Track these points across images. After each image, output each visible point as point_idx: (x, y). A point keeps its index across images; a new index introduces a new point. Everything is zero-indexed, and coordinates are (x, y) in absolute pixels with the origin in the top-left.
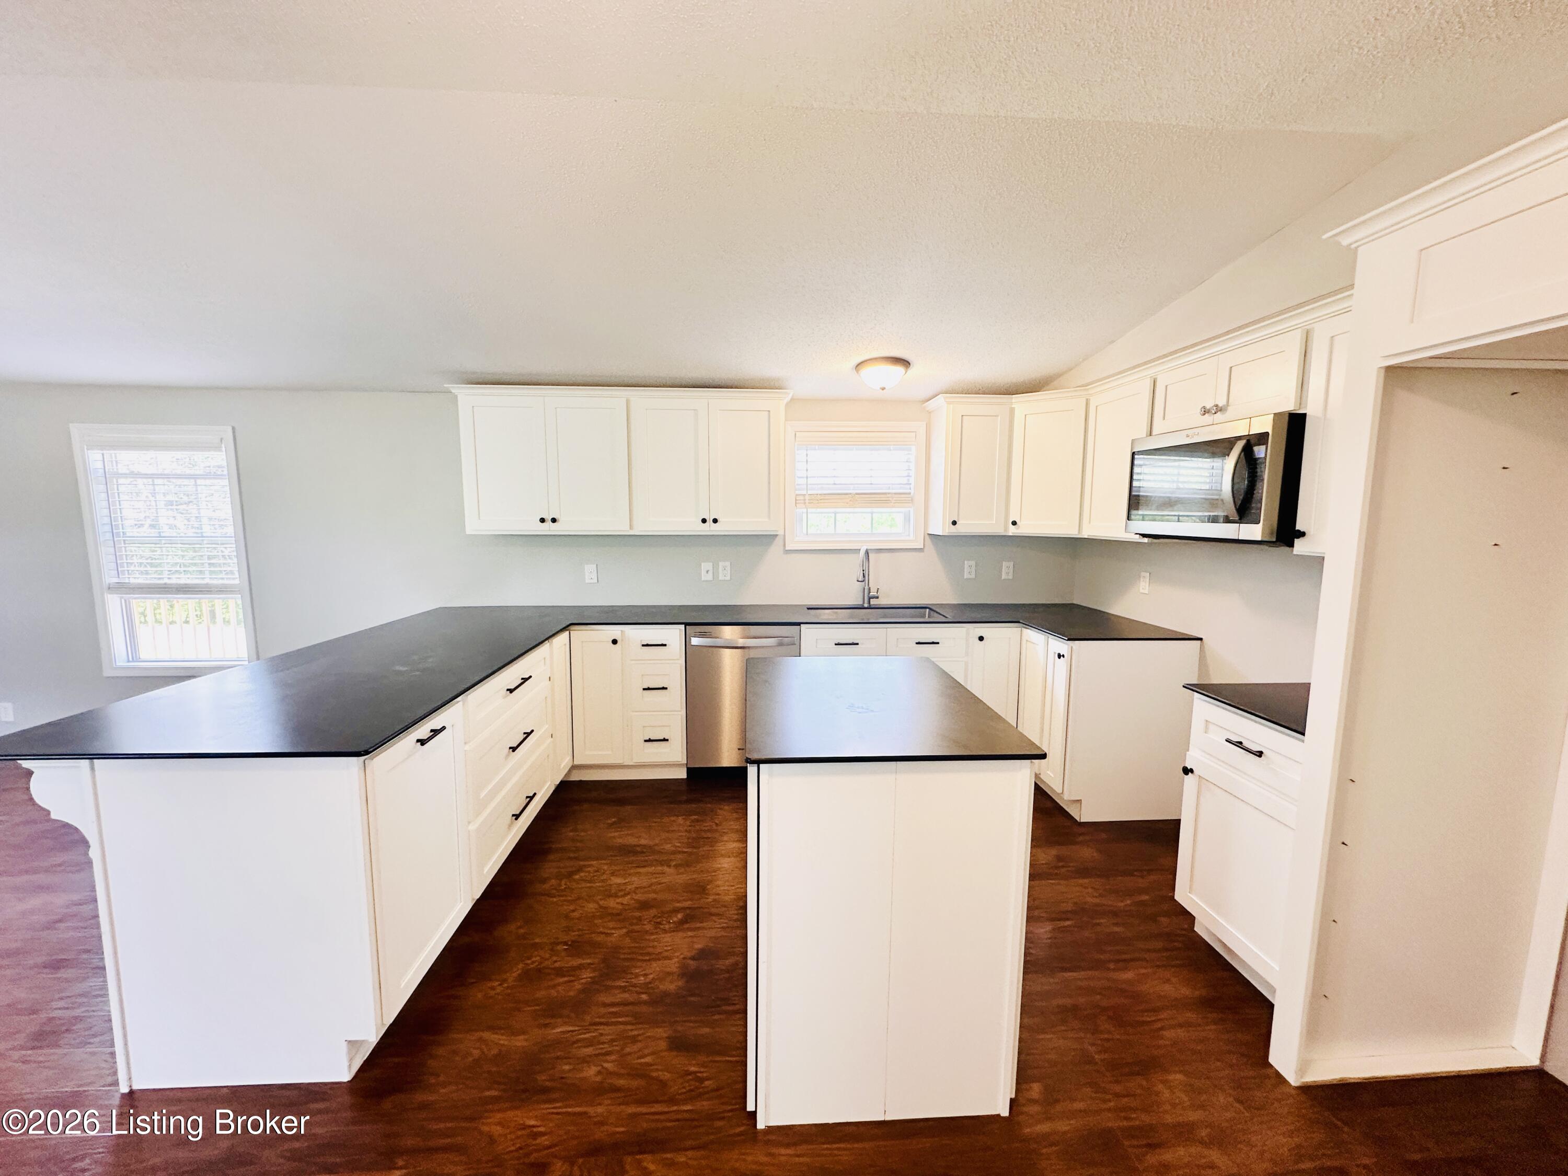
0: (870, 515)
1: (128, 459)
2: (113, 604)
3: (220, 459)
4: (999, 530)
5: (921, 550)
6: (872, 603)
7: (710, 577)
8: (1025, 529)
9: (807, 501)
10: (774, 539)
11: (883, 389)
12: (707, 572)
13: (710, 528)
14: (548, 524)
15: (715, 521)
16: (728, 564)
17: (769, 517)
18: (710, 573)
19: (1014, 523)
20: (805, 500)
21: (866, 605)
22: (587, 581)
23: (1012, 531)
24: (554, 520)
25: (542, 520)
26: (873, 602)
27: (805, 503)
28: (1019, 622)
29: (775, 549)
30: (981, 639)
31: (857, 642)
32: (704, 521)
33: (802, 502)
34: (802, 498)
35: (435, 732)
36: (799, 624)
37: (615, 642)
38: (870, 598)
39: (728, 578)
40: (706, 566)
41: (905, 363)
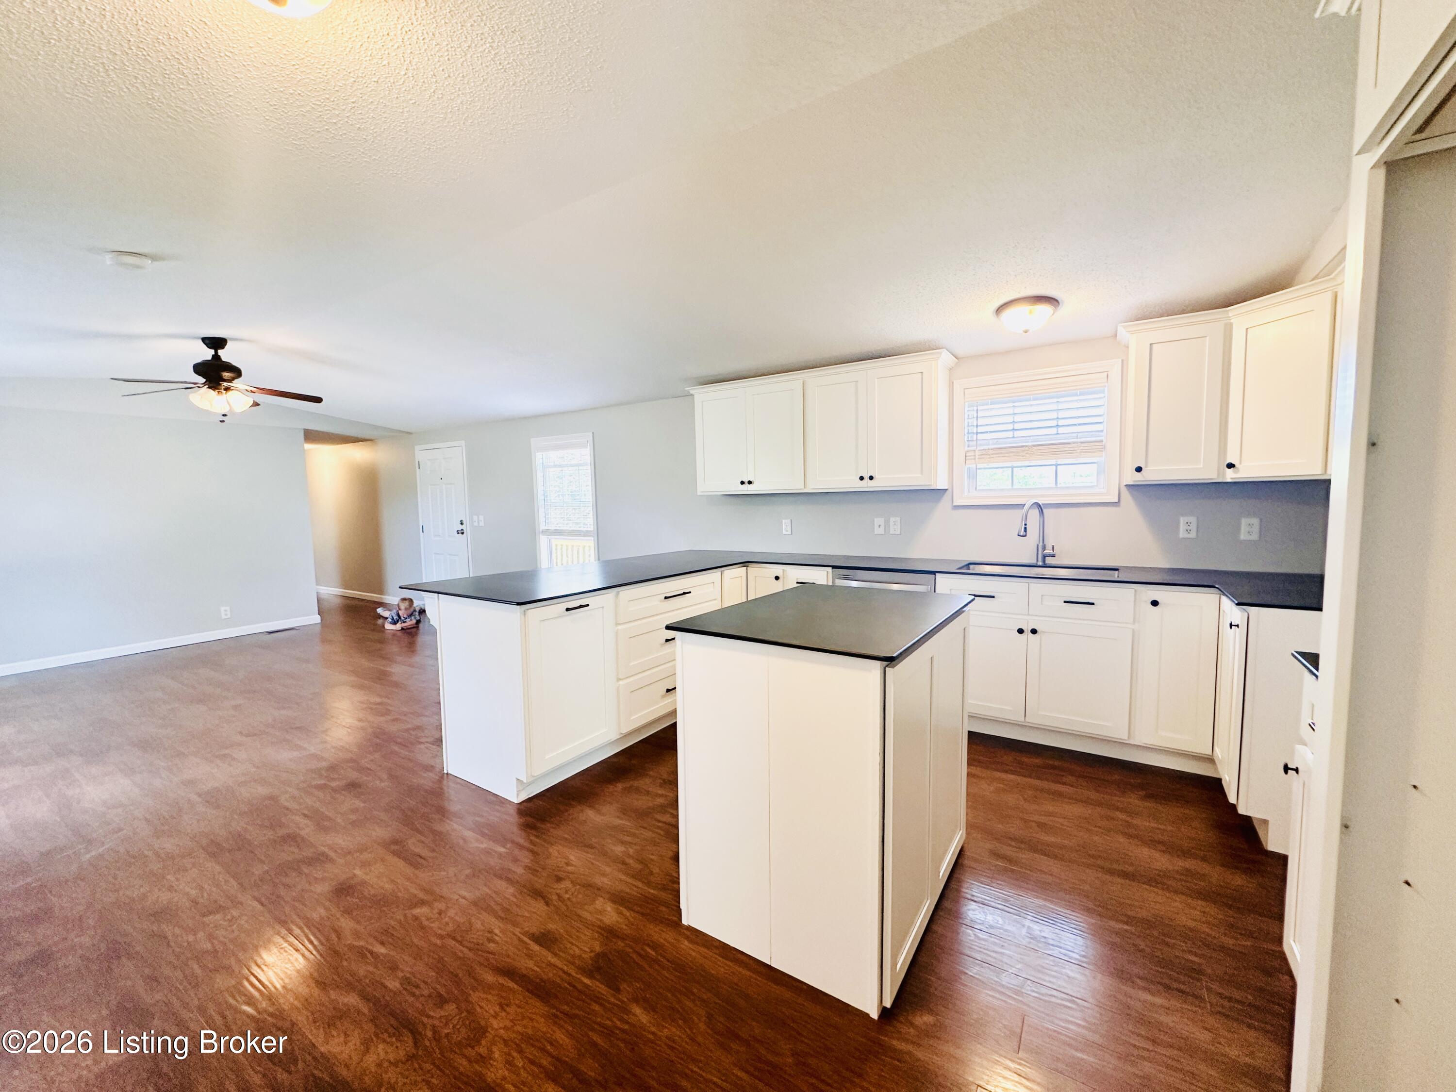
0: (1054, 467)
1: (554, 456)
2: (543, 540)
3: (584, 455)
4: (1211, 475)
5: (1116, 504)
6: (1046, 562)
7: (881, 531)
8: (1247, 472)
9: (977, 457)
10: (943, 495)
11: (1026, 332)
12: (880, 526)
13: (866, 485)
14: (746, 486)
15: (871, 478)
16: (898, 519)
17: (922, 472)
18: (882, 528)
19: (1230, 466)
20: (975, 456)
21: (1040, 563)
22: (784, 532)
23: (1230, 476)
24: (750, 482)
25: (742, 483)
26: (1049, 561)
27: (975, 459)
28: (1214, 587)
29: (945, 503)
30: (1155, 603)
31: (992, 595)
32: (862, 478)
33: (973, 457)
34: (972, 453)
35: (581, 606)
36: (934, 573)
37: (777, 578)
38: (1044, 557)
39: (898, 532)
40: (879, 521)
41: (1052, 300)
